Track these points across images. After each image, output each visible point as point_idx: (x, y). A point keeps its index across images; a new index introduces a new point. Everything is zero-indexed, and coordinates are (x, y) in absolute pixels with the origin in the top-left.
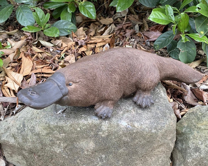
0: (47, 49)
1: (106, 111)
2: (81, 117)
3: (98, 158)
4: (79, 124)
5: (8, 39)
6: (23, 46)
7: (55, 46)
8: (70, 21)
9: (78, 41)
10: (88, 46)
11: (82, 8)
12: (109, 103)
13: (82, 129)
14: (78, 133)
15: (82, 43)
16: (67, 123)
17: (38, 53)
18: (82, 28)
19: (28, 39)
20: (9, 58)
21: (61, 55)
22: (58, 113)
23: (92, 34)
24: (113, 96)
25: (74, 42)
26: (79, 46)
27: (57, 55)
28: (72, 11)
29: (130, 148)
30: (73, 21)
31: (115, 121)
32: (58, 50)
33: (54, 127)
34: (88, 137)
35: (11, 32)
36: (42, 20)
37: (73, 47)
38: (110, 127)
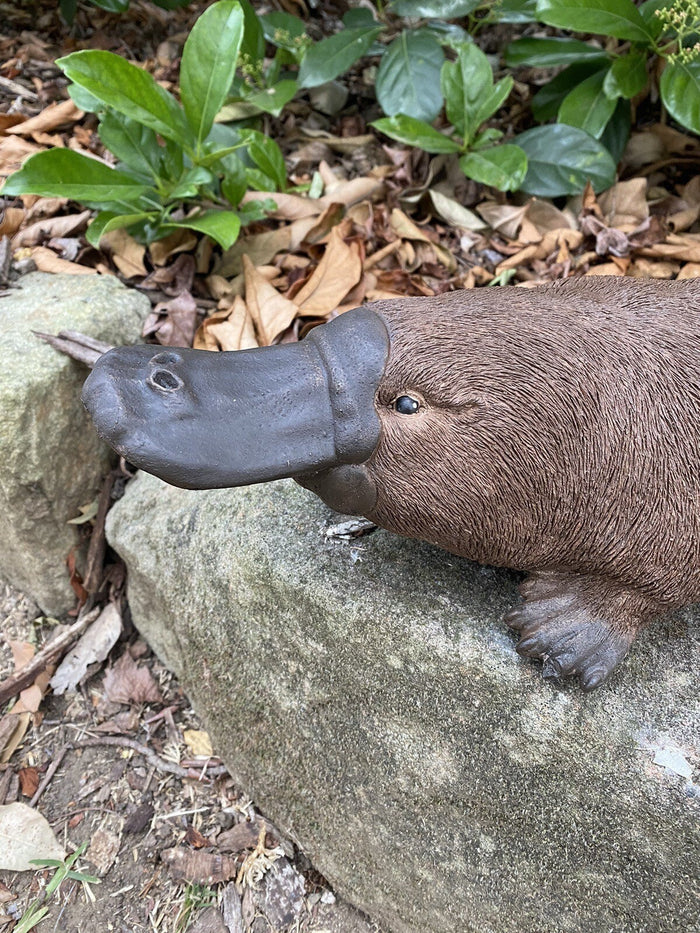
0: (453, 236)
1: (581, 642)
2: (434, 604)
3: (457, 836)
4: (404, 635)
5: (323, 166)
6: (366, 202)
7: (488, 232)
8: (598, 136)
9: (600, 229)
10: (638, 268)
11: (678, 81)
12: (621, 601)
13: (412, 670)
14: (390, 676)
15: (615, 244)
16: (348, 606)
17: (404, 240)
18: (639, 183)
19: (391, 178)
20: (290, 232)
21: (494, 273)
22: (330, 532)
23: (679, 221)
24: (659, 573)
25: (579, 235)
26: (592, 255)
27: (477, 269)
28: (624, 91)
29: (653, 902)
30: (614, 141)
31: (615, 719)
32: (492, 248)
33: (287, 592)
34: (429, 719)
35: (344, 141)
36: (475, 106)
37: (564, 251)
38: (572, 739)
